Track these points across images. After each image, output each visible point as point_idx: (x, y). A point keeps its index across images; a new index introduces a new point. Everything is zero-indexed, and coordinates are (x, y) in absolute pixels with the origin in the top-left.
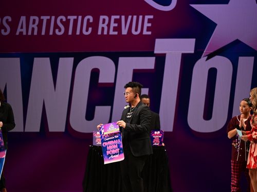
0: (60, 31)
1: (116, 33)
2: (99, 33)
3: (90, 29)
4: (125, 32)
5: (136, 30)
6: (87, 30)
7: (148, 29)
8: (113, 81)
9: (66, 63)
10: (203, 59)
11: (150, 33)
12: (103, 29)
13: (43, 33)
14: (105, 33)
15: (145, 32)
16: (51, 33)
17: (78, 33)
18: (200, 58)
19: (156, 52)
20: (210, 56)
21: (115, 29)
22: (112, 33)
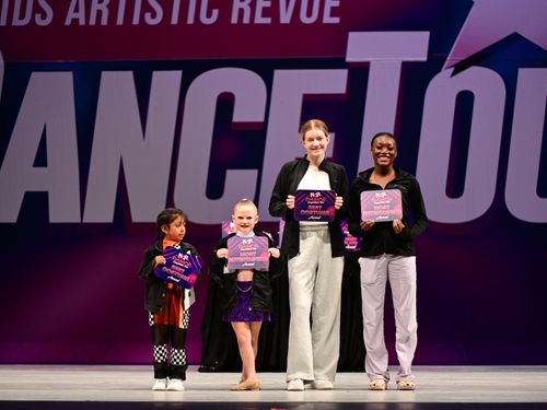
0: (154, 16)
1: (268, 20)
2: (234, 20)
3: (215, 13)
4: (285, 18)
5: (309, 14)
6: (209, 15)
7: (334, 11)
8: (262, 119)
9: (165, 83)
10: (446, 73)
11: (336, 20)
12: (241, 11)
13: (120, 21)
14: (246, 20)
15: (327, 19)
16: (136, 21)
17: (190, 20)
18: (438, 70)
19: (349, 59)
20: (459, 68)
21: (266, 12)
22: (259, 20)
